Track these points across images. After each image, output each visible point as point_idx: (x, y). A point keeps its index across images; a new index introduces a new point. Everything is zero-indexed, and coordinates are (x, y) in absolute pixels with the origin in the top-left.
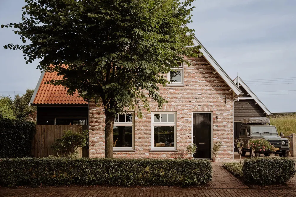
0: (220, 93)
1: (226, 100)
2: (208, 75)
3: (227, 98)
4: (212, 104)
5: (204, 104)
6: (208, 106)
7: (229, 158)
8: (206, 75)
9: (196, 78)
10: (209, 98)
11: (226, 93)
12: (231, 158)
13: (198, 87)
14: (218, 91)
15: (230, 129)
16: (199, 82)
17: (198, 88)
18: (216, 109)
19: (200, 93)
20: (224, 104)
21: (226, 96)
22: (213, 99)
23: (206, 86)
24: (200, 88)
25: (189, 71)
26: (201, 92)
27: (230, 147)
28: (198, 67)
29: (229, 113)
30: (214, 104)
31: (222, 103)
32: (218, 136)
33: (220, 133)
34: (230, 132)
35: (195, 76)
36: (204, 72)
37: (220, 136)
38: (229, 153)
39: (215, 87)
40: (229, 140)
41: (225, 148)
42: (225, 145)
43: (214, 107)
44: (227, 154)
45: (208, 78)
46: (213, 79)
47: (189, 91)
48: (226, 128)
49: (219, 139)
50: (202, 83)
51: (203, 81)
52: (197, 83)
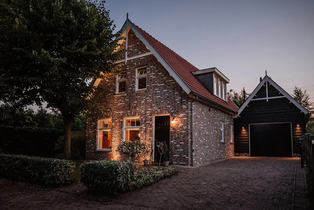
0: (176, 94)
1: (182, 100)
2: (166, 77)
3: (183, 99)
4: (169, 106)
5: (162, 107)
6: (166, 109)
7: (185, 163)
8: (165, 78)
9: (156, 82)
10: (167, 100)
11: (182, 94)
12: (187, 162)
13: (158, 90)
14: (175, 92)
15: (186, 131)
16: (159, 85)
17: (158, 92)
18: (173, 111)
19: (159, 97)
20: (180, 105)
21: (182, 97)
22: (170, 101)
23: (164, 89)
24: (159, 91)
25: (151, 76)
26: (160, 95)
27: (186, 150)
28: (158, 71)
29: (185, 114)
30: (171, 106)
31: (178, 104)
32: (174, 139)
33: (177, 136)
34: (186, 135)
35: (156, 81)
36: (163, 75)
37: (177, 139)
38: (185, 157)
39: (172, 88)
40: (185, 143)
41: (181, 151)
42: (181, 149)
43: (171, 109)
44: (183, 158)
45: (166, 80)
46: (170, 81)
47: (150, 95)
48: (182, 130)
49: (175, 142)
50: (161, 86)
51: (162, 84)
52: (157, 87)
